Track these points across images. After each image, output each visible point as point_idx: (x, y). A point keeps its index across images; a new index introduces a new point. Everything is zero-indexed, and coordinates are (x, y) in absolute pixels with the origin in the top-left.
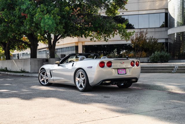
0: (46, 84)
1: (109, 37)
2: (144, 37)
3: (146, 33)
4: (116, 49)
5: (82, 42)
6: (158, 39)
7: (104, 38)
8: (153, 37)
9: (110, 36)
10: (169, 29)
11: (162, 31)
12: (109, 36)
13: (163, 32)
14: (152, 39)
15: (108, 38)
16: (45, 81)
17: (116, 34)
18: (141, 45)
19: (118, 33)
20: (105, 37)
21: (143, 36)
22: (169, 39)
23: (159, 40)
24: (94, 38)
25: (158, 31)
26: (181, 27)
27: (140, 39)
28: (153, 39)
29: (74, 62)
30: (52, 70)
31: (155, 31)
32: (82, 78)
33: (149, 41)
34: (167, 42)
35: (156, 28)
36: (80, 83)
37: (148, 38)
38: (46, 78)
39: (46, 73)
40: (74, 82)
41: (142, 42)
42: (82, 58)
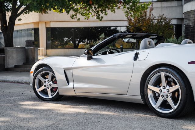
0: (50, 97)
1: (105, 13)
2: (148, 15)
3: (151, 10)
4: (103, 34)
5: (46, 22)
6: (171, 19)
7: (96, 14)
8: (163, 15)
9: (106, 11)
10: (185, 3)
11: (172, 7)
12: (104, 12)
13: (174, 9)
15: (104, 14)
16: (49, 91)
17: (119, 8)
18: (145, 28)
19: (122, 5)
20: (98, 12)
21: (146, 15)
22: (186, 19)
23: (173, 20)
24: (78, 14)
25: (166, 7)
27: (142, 18)
28: (163, 19)
29: (138, 51)
30: (72, 69)
31: (162, 7)
32: (168, 87)
33: (158, 21)
34: (180, 23)
35: (163, 2)
36: (163, 97)
37: (155, 17)
38: (50, 85)
39: (51, 73)
40: (141, 96)
41: (146, 24)
42: (148, 43)
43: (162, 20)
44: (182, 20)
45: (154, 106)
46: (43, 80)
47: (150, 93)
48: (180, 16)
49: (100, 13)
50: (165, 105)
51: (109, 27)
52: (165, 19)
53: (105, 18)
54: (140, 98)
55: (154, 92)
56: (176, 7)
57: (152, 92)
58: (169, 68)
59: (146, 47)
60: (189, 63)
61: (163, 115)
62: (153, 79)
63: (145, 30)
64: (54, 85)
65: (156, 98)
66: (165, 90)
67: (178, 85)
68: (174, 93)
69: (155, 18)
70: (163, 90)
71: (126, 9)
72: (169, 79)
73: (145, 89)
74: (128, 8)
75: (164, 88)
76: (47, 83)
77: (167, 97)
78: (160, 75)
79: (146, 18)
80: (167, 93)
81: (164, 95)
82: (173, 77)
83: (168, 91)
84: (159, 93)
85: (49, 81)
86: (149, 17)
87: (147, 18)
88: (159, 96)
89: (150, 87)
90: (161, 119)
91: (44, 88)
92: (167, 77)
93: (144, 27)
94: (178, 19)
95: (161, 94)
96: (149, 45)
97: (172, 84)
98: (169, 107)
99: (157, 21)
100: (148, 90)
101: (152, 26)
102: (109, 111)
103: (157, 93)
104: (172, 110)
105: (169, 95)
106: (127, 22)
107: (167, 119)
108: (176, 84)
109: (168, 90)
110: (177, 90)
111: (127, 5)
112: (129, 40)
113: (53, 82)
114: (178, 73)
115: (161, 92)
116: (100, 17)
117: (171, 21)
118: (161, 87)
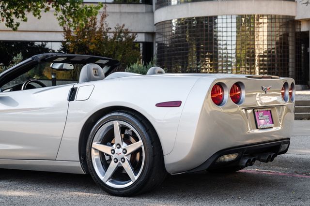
1: (23, 17)
2: (98, 25)
4: (21, 54)
6: (137, 33)
7: (5, 19)
8: (124, 25)
9: (23, 14)
10: (157, 9)
11: (137, 13)
12: (20, 15)
13: (140, 16)
14: (121, 32)
15: (20, 19)
18: (94, 45)
19: (53, 6)
20: (9, 15)
21: (95, 24)
22: (159, 33)
25: (128, 13)
26: (189, 4)
27: (88, 29)
28: (124, 33)
29: (76, 85)
31: (121, 13)
32: (124, 145)
33: (115, 35)
34: (150, 40)
35: (123, 5)
36: (116, 162)
37: (111, 29)
40: (81, 160)
41: (95, 39)
42: (93, 72)
43: (122, 34)
44: (152, 34)
45: (102, 178)
47: (95, 156)
48: (149, 29)
49: (13, 17)
50: (120, 175)
51: (32, 43)
52: (127, 32)
53: (23, 26)
54: (79, 164)
55: (102, 154)
56: (143, 13)
57: (98, 154)
58: (126, 113)
59: (89, 79)
60: (158, 105)
61: (116, 191)
62: (101, 133)
63: (93, 50)
65: (106, 164)
66: (121, 150)
67: (141, 141)
68: (133, 154)
69: (110, 31)
70: (117, 150)
71: (60, 14)
72: (126, 132)
73: (87, 150)
74: (64, 12)
75: (119, 146)
77: (123, 162)
78: (113, 126)
79: (95, 29)
80: (123, 155)
81: (119, 158)
82: (132, 128)
83: (125, 151)
84: (110, 156)
86: (101, 29)
87: (97, 29)
88: (110, 159)
89: (95, 145)
90: (113, 198)
92: (123, 129)
93: (92, 44)
94: (147, 33)
95: (113, 157)
96: (96, 75)
97: (132, 139)
98: (126, 178)
99: (113, 34)
100: (93, 151)
101: (105, 44)
102: (22, 190)
103: (107, 155)
104: (131, 183)
105: (125, 157)
106: (63, 35)
107: (122, 198)
108: (137, 140)
109: (124, 149)
110: (139, 150)
111: (61, 6)
112: (62, 66)
114: (140, 122)
115: (113, 154)
116: (14, 24)
117: (136, 36)
118: (114, 146)
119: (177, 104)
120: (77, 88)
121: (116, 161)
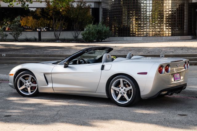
0: (30, 93)
16: (29, 89)
30: (51, 73)
32: (124, 88)
33: (78, 5)
34: (97, 7)
38: (30, 84)
39: (31, 76)
44: (99, 3)
45: (115, 100)
46: (23, 81)
47: (112, 92)
50: (122, 99)
54: (105, 94)
55: (115, 91)
58: (125, 76)
60: (138, 74)
61: (121, 105)
62: (115, 83)
64: (33, 85)
65: (117, 95)
66: (123, 90)
67: (131, 86)
68: (128, 91)
70: (121, 89)
72: (124, 83)
73: (109, 89)
75: (122, 88)
76: (27, 83)
77: (124, 94)
81: (122, 92)
82: (128, 82)
83: (125, 90)
84: (118, 92)
85: (29, 82)
88: (119, 93)
90: (121, 107)
91: (25, 87)
94: (95, 2)
97: (127, 85)
98: (125, 100)
100: (112, 90)
102: (82, 103)
103: (117, 91)
104: (127, 102)
105: (125, 92)
107: (124, 107)
108: (129, 86)
109: (124, 89)
110: (131, 90)
113: (32, 83)
114: (131, 79)
115: (120, 91)
118: (120, 88)
119: (146, 73)
120: (104, 65)
121: (121, 93)
